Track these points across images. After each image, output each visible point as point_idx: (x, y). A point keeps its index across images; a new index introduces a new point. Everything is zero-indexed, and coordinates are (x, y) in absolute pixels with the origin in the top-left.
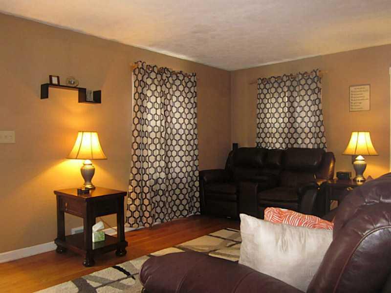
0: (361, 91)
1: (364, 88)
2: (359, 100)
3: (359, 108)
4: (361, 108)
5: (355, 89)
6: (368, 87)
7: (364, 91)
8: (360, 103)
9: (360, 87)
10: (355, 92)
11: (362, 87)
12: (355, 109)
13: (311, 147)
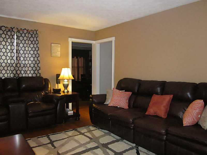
0: (56, 47)
1: (58, 46)
2: (56, 51)
3: (56, 55)
4: (57, 55)
5: (54, 45)
6: (59, 45)
7: (58, 47)
8: (56, 53)
9: (56, 44)
10: (54, 47)
11: (57, 45)
12: (54, 55)
13: (31, 76)
